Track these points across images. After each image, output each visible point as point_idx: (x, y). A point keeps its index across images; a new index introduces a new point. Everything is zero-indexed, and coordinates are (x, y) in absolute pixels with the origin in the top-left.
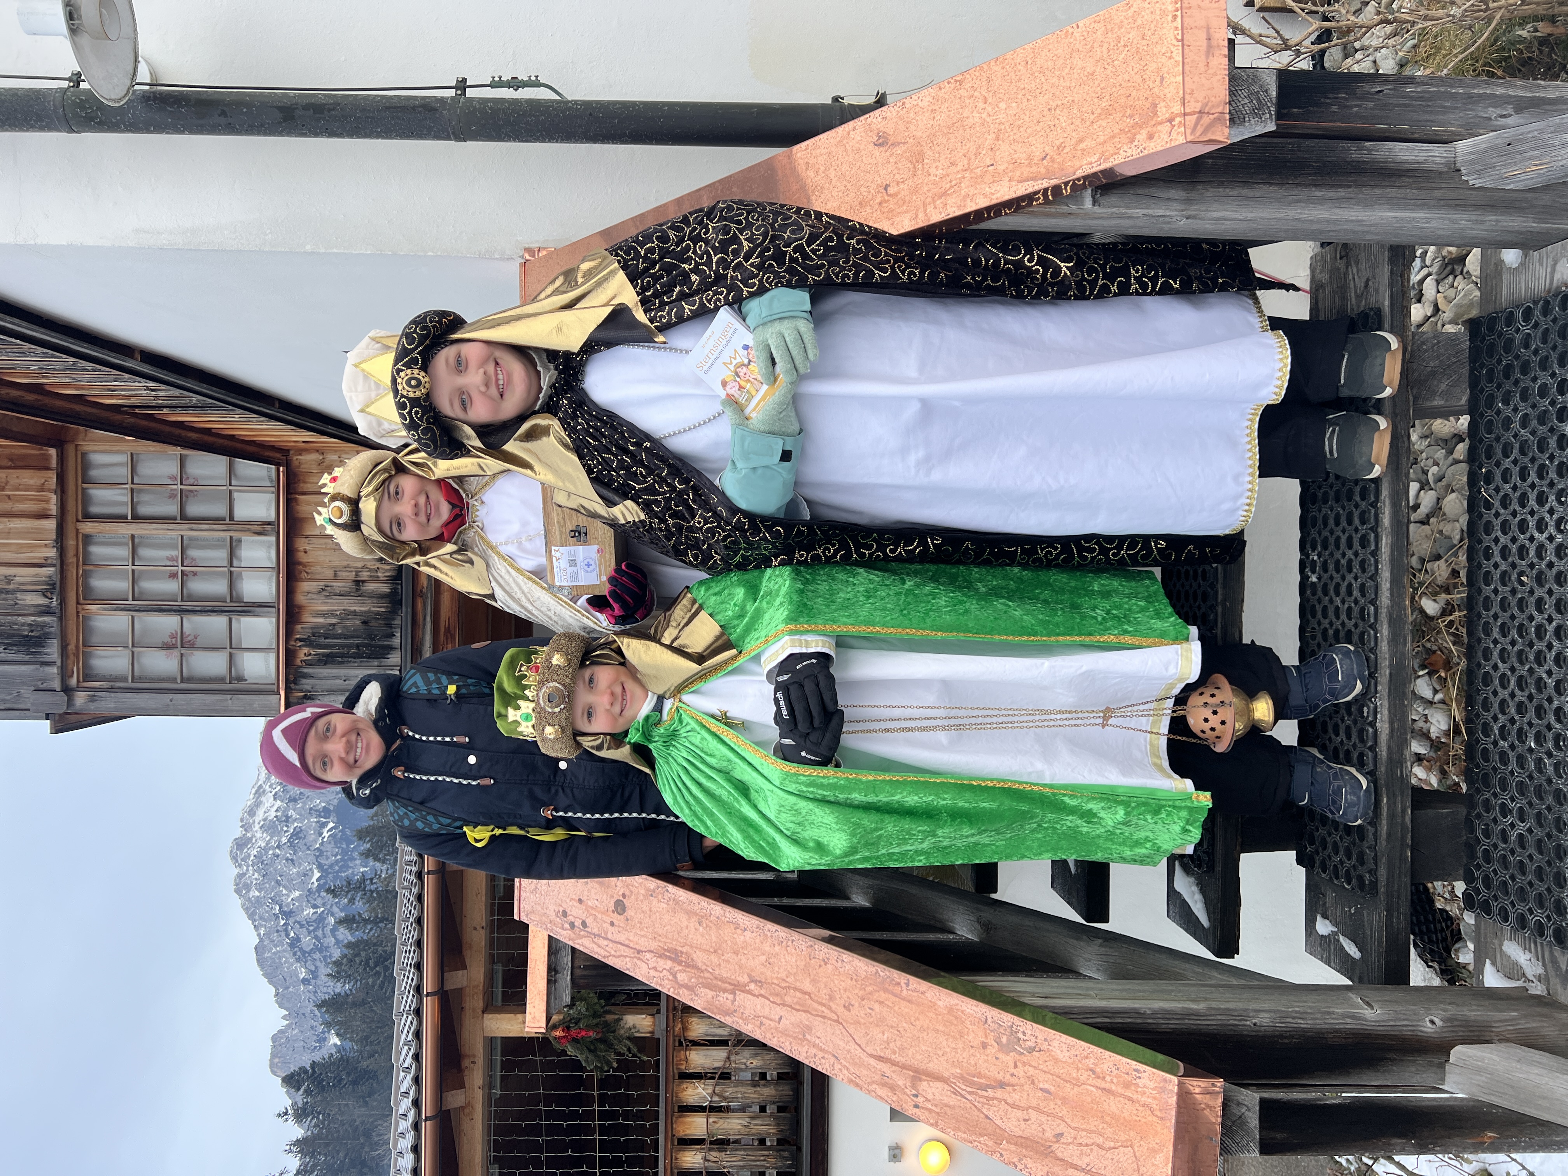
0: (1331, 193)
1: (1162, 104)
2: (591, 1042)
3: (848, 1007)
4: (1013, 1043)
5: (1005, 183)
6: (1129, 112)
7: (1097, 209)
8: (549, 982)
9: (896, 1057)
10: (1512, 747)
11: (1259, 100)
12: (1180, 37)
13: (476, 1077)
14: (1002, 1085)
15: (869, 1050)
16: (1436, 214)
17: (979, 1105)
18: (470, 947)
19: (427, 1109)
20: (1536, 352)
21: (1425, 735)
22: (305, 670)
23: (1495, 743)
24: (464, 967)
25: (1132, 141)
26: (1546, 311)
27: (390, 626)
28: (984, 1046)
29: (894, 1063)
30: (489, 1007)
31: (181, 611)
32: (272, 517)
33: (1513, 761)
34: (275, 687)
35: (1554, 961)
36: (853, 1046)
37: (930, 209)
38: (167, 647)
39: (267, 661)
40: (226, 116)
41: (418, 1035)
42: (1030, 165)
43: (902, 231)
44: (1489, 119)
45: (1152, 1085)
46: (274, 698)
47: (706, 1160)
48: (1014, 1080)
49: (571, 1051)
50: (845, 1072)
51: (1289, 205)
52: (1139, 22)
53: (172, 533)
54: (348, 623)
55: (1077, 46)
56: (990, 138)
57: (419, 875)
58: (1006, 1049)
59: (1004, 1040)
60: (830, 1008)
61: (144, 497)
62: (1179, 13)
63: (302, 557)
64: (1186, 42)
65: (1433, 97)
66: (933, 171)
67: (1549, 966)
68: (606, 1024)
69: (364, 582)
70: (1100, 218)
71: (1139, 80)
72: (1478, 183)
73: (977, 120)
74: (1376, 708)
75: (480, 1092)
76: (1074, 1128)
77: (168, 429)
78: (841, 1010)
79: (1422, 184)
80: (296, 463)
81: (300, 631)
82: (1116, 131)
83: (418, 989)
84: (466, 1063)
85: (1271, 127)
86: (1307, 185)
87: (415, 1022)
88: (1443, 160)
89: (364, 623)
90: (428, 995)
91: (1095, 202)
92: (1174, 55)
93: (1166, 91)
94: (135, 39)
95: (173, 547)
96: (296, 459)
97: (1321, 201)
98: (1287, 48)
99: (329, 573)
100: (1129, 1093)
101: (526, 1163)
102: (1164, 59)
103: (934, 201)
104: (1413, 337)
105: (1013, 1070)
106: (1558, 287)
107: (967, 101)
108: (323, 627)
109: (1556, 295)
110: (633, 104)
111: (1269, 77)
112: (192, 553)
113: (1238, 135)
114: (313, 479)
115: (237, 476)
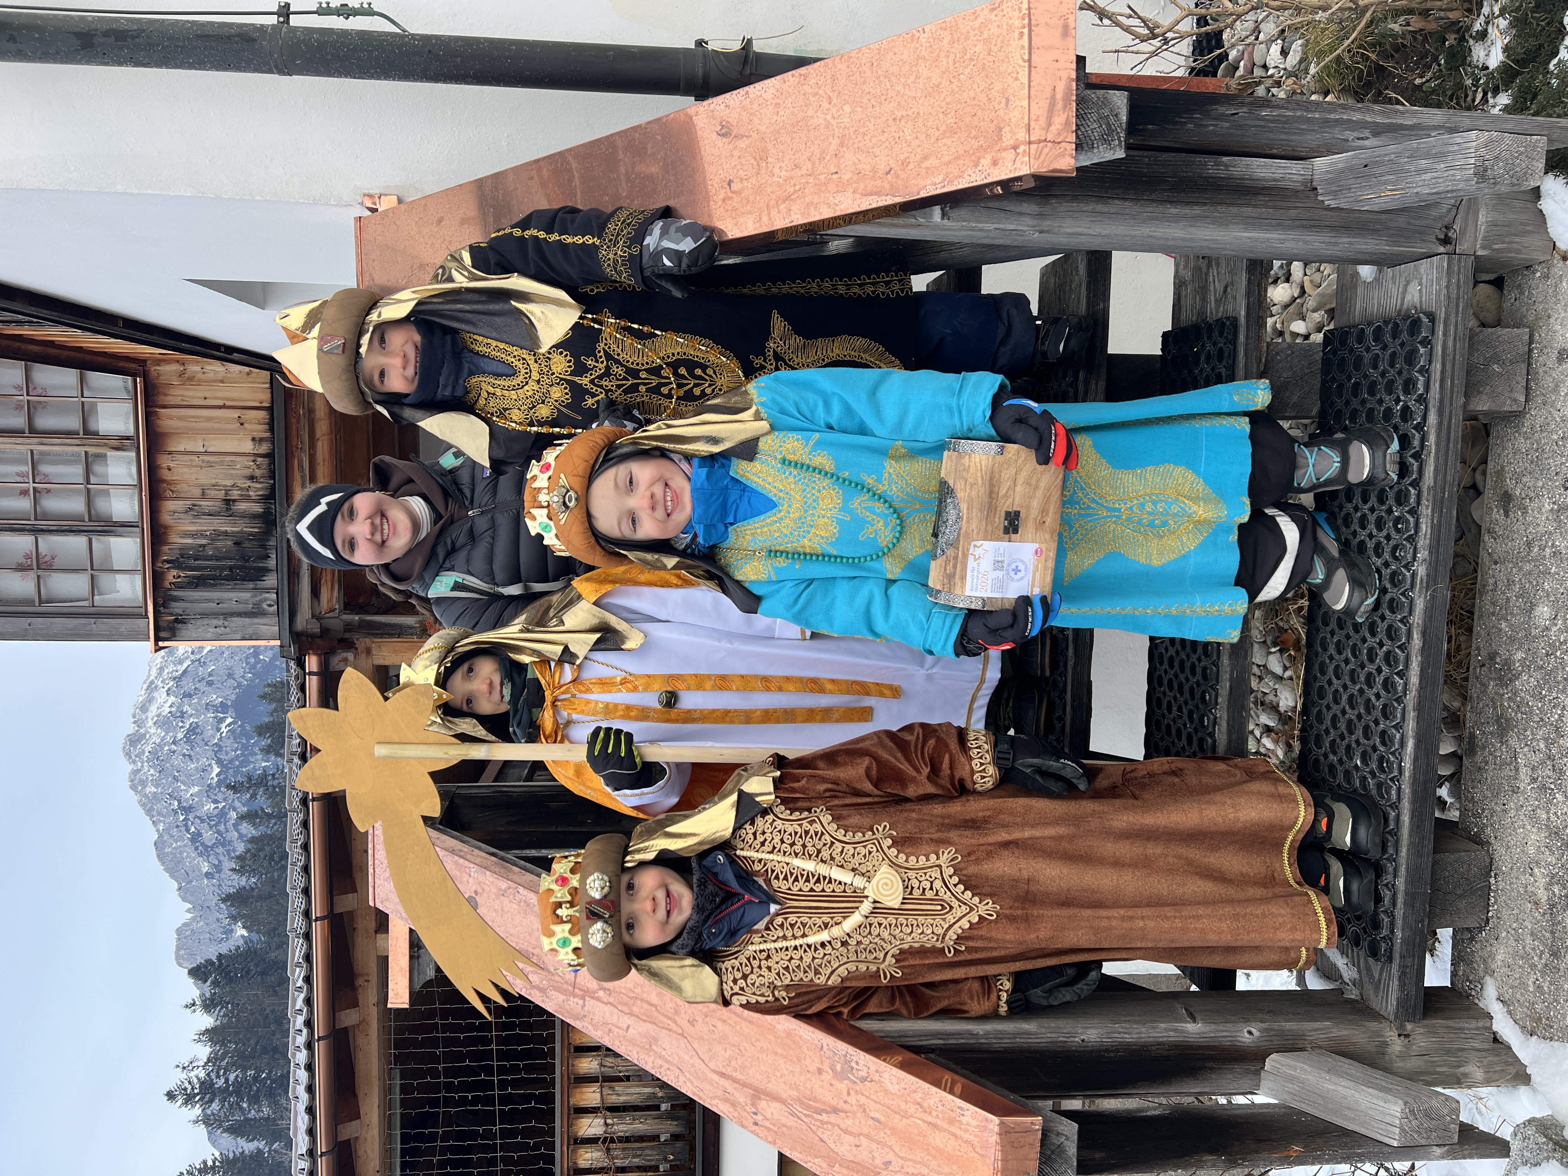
0: (1187, 211)
1: (1007, 129)
3: (692, 1022)
4: (845, 1072)
5: (849, 194)
6: (974, 133)
7: (946, 221)
8: (411, 958)
9: (737, 1075)
10: (1341, 761)
11: (1109, 125)
12: (1026, 57)
13: (370, 996)
14: (835, 1110)
15: (712, 1065)
16: (1291, 235)
17: (814, 1128)
18: (361, 869)
19: (319, 1029)
20: (1383, 374)
21: (1274, 708)
22: (175, 593)
23: (1326, 756)
24: (355, 890)
25: (976, 166)
26: (1395, 334)
27: (264, 547)
28: (820, 1071)
29: (735, 1081)
31: (36, 531)
32: (131, 431)
33: (1341, 776)
34: (143, 610)
35: (1368, 969)
36: (696, 1060)
37: (774, 212)
38: (21, 568)
39: (132, 583)
40: (15, 42)
41: (308, 958)
42: (873, 178)
43: (746, 234)
44: (1347, 140)
45: (974, 1123)
46: (141, 622)
47: (601, 1065)
48: (846, 1107)
50: (689, 1084)
51: (1144, 222)
52: (986, 35)
53: (22, 447)
54: (219, 544)
55: (923, 53)
56: (835, 142)
58: (840, 1076)
59: (839, 1067)
60: (675, 1022)
62: (1026, 31)
63: (166, 475)
64: (1033, 64)
65: (1288, 120)
66: (776, 171)
67: (1364, 972)
69: (234, 501)
70: (949, 230)
71: (985, 100)
72: (1333, 204)
73: (821, 121)
74: (1216, 718)
75: (375, 1009)
76: (901, 1158)
78: (685, 1025)
79: (1279, 203)
80: (155, 374)
81: (167, 553)
82: (961, 152)
83: (307, 914)
84: (360, 981)
85: (1120, 154)
86: (1162, 202)
87: (305, 947)
88: (1300, 178)
89: (237, 544)
90: (317, 919)
91: (944, 215)
92: (1020, 76)
93: (1012, 115)
95: (23, 462)
96: (153, 369)
97: (1177, 219)
98: (1155, 37)
99: (197, 492)
100: (953, 1129)
101: (423, 1074)
102: (1010, 80)
103: (778, 205)
104: (1268, 347)
105: (846, 1098)
106: (1408, 310)
107: (812, 99)
108: (193, 548)
109: (1405, 319)
110: (477, 40)
111: (1120, 101)
112: (45, 469)
113: (1087, 160)
114: (173, 392)
115: (90, 389)
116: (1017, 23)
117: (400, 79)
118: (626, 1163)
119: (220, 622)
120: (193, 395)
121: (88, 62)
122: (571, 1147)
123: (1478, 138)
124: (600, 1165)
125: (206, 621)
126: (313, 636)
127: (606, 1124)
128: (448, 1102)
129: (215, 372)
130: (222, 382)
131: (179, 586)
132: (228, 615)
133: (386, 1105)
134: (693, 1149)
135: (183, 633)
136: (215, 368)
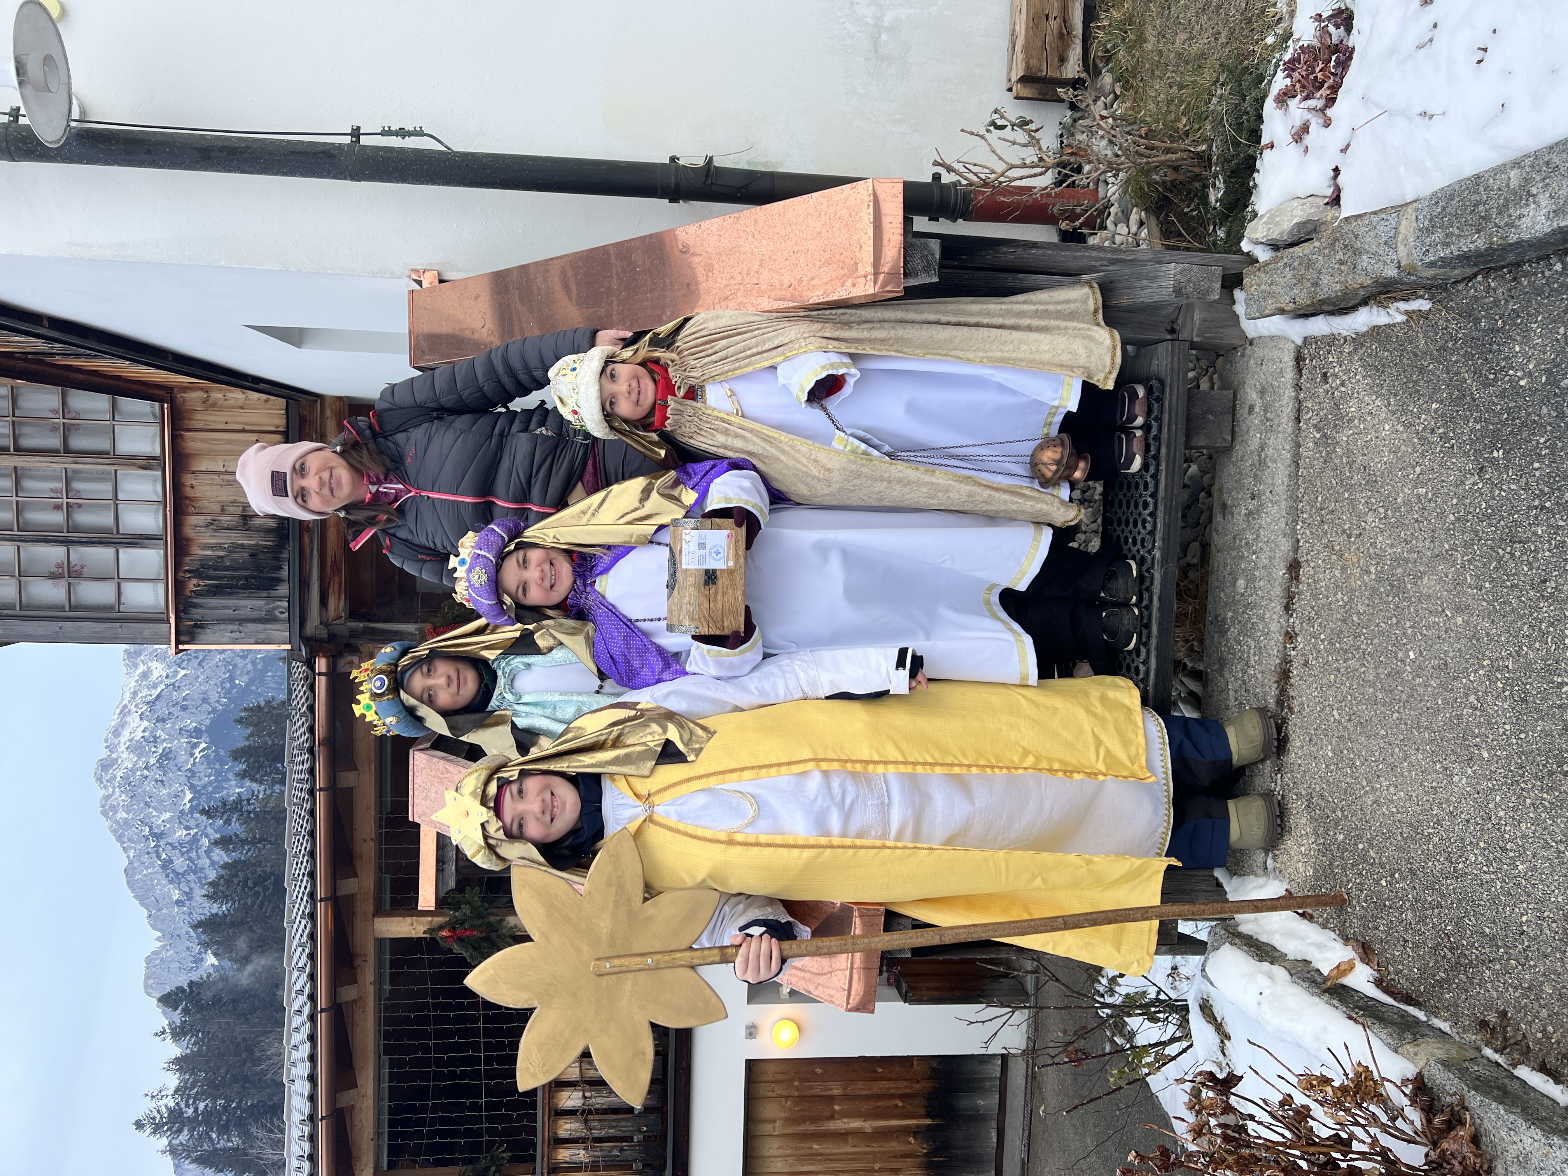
1: (861, 264)
2: (476, 941)
5: (765, 298)
6: (841, 265)
8: (437, 870)
11: (928, 261)
13: (368, 974)
18: (361, 857)
19: (322, 1002)
22: (195, 600)
24: (355, 875)
27: (277, 559)
30: (379, 912)
31: (67, 542)
32: (157, 452)
34: (165, 616)
38: (53, 576)
39: (155, 591)
41: (312, 936)
42: (781, 289)
44: (1095, 266)
46: (163, 626)
49: (456, 949)
53: (57, 465)
54: (236, 556)
55: (811, 211)
56: (757, 263)
57: (312, 792)
61: (26, 430)
63: (189, 492)
66: (719, 279)
68: (490, 925)
71: (848, 245)
73: (748, 249)
75: (372, 987)
77: (56, 371)
80: (181, 400)
81: (189, 563)
82: (834, 276)
83: (312, 895)
84: (358, 961)
85: (936, 279)
87: (309, 926)
89: (252, 555)
90: (321, 900)
92: (868, 232)
93: (864, 255)
94: (69, 83)
95: (57, 479)
96: (180, 396)
99: (217, 508)
101: (415, 1049)
102: (862, 234)
108: (211, 559)
111: (935, 245)
112: (77, 485)
113: (913, 282)
114: (198, 416)
115: (120, 413)
116: (866, 199)
117: (443, 185)
118: (603, 1133)
119: (236, 628)
120: (215, 419)
121: (206, 170)
122: (552, 1118)
123: (1175, 268)
124: (578, 1135)
125: (223, 627)
126: (321, 641)
127: (584, 1097)
128: (438, 1076)
129: (236, 399)
130: (242, 408)
131: (199, 594)
132: (243, 621)
133: (378, 1080)
134: (664, 1121)
135: (202, 637)
136: (237, 395)
